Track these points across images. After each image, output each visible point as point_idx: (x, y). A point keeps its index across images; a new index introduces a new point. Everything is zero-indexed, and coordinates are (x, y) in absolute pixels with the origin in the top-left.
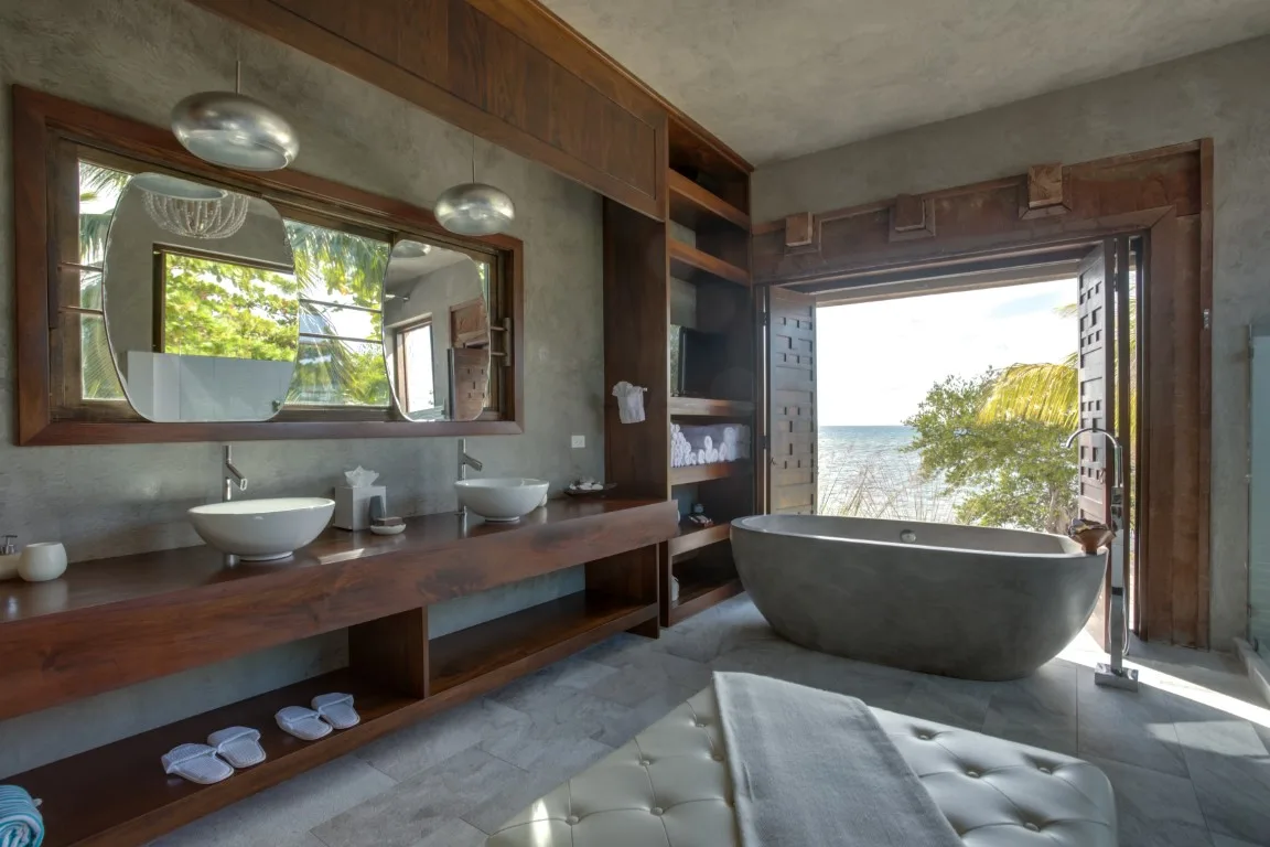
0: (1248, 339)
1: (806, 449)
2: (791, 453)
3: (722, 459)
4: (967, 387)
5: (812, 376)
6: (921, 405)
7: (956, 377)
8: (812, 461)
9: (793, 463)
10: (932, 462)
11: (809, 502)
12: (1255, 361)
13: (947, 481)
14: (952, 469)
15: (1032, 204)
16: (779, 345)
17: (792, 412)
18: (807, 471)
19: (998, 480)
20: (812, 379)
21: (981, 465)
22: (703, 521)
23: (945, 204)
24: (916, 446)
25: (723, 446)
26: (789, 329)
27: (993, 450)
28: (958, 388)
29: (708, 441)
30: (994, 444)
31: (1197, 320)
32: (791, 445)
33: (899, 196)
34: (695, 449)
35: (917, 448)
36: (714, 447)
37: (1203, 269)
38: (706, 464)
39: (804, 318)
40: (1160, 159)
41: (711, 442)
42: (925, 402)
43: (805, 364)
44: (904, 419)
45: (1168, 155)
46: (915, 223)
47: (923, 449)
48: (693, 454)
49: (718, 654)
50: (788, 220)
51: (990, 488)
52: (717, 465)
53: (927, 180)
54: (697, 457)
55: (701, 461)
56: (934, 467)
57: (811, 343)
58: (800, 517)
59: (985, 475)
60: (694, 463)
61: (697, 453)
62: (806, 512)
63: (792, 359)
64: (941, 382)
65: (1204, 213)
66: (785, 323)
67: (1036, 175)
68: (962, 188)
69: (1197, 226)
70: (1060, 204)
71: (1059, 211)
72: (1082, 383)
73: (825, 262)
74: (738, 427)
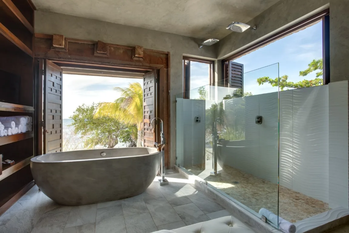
0: (176, 99)
1: (59, 126)
2: (53, 128)
3: (20, 132)
4: (87, 107)
5: (61, 98)
6: (74, 112)
7: (85, 104)
8: (61, 131)
9: (54, 132)
10: (78, 129)
11: (59, 146)
12: (177, 103)
13: (82, 134)
14: (84, 131)
15: (136, 55)
16: (49, 85)
17: (54, 111)
18: (59, 134)
19: (95, 133)
20: (61, 100)
21: (92, 129)
22: (10, 162)
23: (112, 48)
24: (73, 124)
25: (20, 126)
26: (53, 79)
27: (95, 125)
28: (85, 107)
29: (13, 124)
30: (95, 123)
31: (168, 93)
32: (53, 125)
33: (99, 41)
34: (6, 128)
35: (73, 125)
36: (16, 127)
37: (169, 81)
38: (12, 135)
39: (58, 76)
40: (161, 54)
41: (15, 124)
42: (75, 111)
43: (58, 93)
44: (70, 116)
45: (163, 53)
46: (104, 51)
47: (75, 125)
48: (6, 130)
49: (33, 228)
50: (54, 36)
51: (93, 136)
52: (18, 135)
53: (107, 39)
54: (8, 132)
55: (10, 134)
56: (78, 131)
57: (61, 86)
58: (56, 153)
59: (92, 132)
60: (6, 135)
61: (7, 130)
62: (58, 151)
63: (54, 91)
64: (81, 105)
65: (169, 69)
66: (52, 76)
67: (138, 48)
68: (117, 45)
69: (168, 71)
70: (142, 58)
71: (141, 59)
72: (144, 106)
73: (69, 56)
74: (27, 117)
